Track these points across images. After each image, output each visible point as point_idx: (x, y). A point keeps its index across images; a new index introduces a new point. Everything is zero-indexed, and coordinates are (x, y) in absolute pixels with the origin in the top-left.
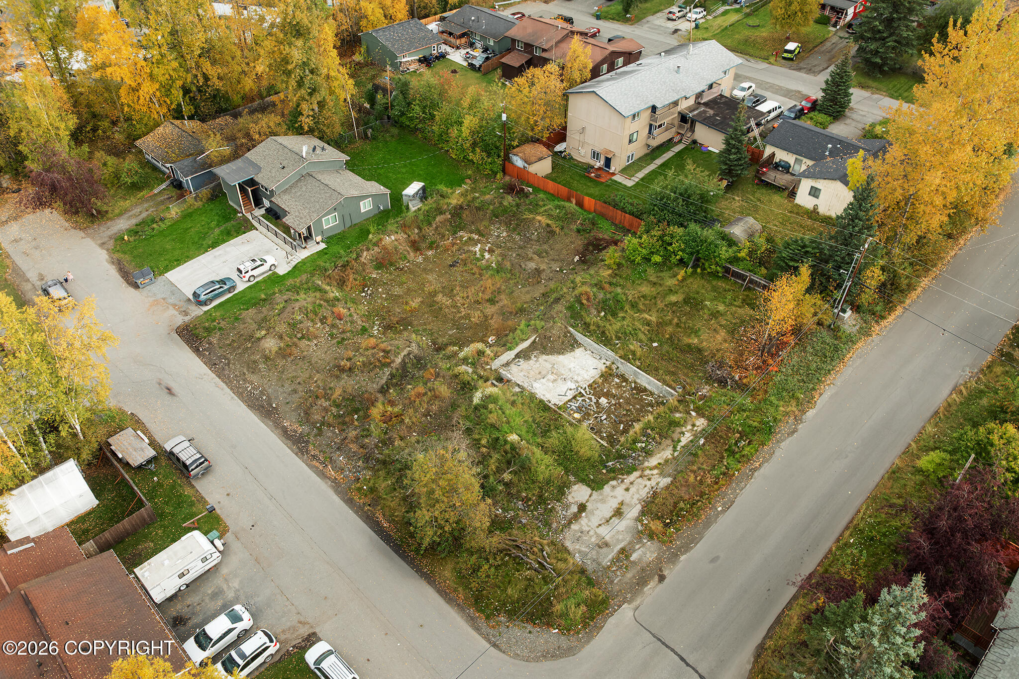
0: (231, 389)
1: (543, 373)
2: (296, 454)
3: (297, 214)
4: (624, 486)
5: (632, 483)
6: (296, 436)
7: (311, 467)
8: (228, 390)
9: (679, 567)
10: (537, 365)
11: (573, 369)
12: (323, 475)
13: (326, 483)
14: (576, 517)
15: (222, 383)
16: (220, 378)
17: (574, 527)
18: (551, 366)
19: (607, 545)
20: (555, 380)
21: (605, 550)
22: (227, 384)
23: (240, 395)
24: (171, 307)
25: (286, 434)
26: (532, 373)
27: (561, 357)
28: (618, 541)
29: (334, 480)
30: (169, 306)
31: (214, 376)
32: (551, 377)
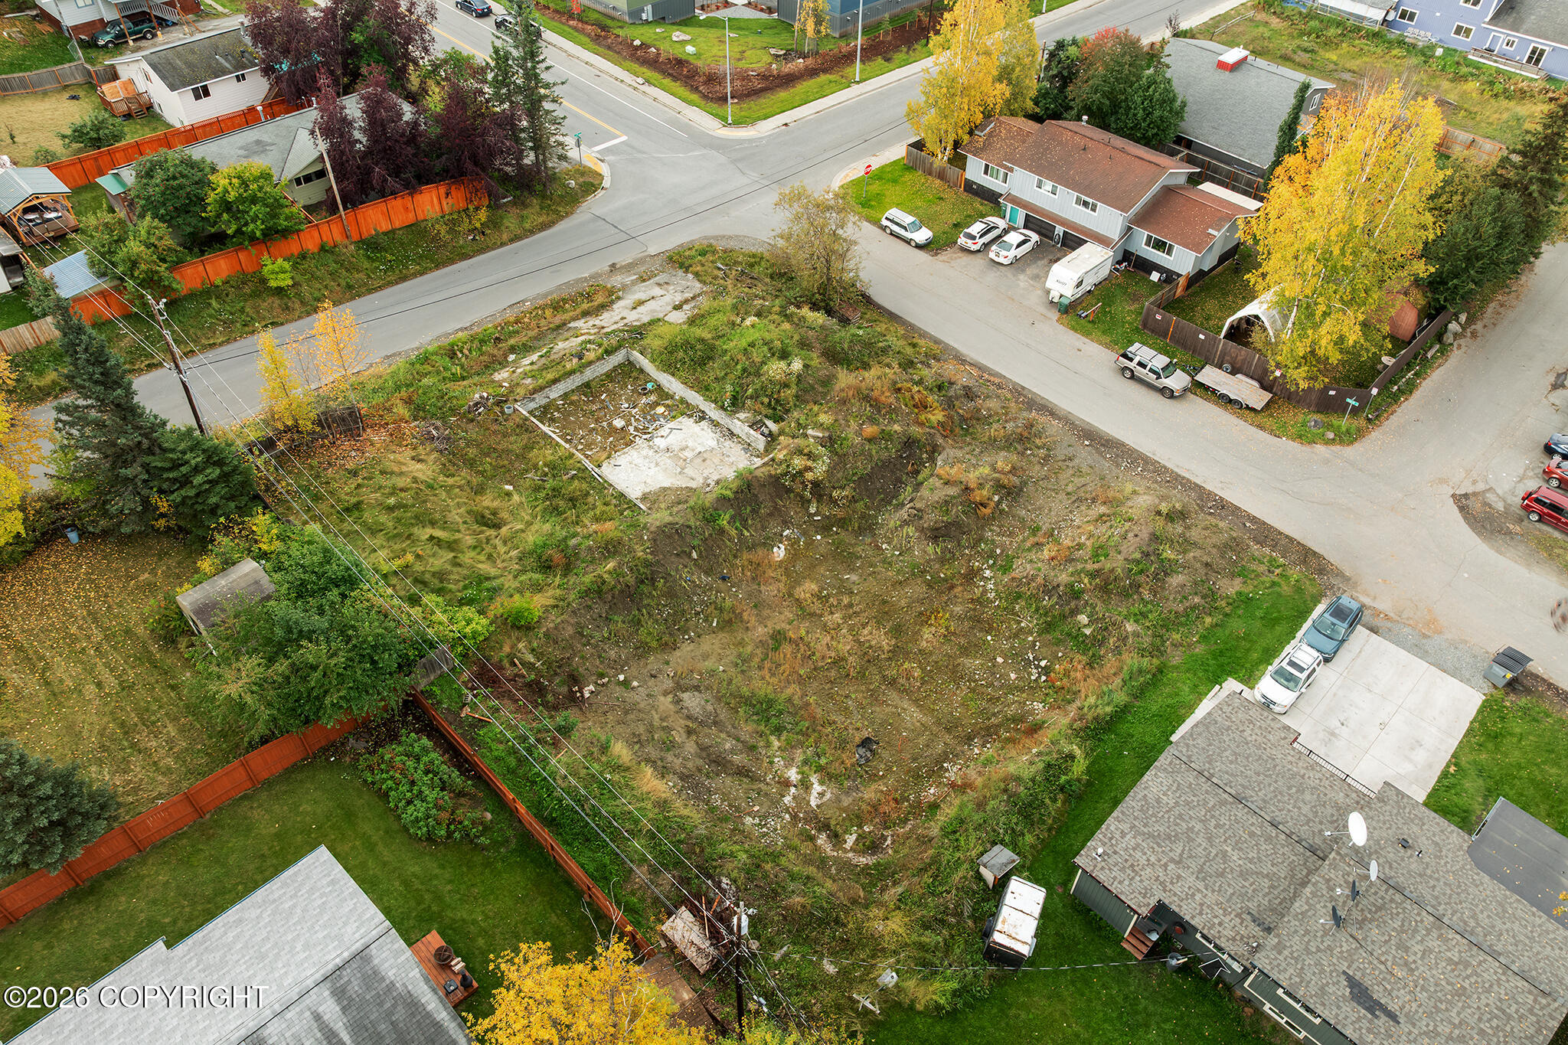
0: (1165, 467)
1: (699, 460)
2: (1023, 388)
4: (625, 321)
5: (616, 323)
6: (1037, 409)
7: (999, 375)
8: (1169, 465)
9: (593, 270)
10: (706, 473)
11: (652, 465)
12: (980, 367)
13: (972, 359)
14: (686, 301)
15: (1186, 475)
16: (1196, 485)
17: (688, 295)
18: (685, 471)
19: (659, 284)
20: (682, 450)
21: (661, 282)
22: (1178, 475)
23: (1146, 460)
24: (1392, 615)
25: (1051, 411)
26: (716, 461)
27: (666, 484)
28: (646, 287)
29: (963, 362)
30: (1396, 618)
31: (1208, 487)
32: (688, 454)
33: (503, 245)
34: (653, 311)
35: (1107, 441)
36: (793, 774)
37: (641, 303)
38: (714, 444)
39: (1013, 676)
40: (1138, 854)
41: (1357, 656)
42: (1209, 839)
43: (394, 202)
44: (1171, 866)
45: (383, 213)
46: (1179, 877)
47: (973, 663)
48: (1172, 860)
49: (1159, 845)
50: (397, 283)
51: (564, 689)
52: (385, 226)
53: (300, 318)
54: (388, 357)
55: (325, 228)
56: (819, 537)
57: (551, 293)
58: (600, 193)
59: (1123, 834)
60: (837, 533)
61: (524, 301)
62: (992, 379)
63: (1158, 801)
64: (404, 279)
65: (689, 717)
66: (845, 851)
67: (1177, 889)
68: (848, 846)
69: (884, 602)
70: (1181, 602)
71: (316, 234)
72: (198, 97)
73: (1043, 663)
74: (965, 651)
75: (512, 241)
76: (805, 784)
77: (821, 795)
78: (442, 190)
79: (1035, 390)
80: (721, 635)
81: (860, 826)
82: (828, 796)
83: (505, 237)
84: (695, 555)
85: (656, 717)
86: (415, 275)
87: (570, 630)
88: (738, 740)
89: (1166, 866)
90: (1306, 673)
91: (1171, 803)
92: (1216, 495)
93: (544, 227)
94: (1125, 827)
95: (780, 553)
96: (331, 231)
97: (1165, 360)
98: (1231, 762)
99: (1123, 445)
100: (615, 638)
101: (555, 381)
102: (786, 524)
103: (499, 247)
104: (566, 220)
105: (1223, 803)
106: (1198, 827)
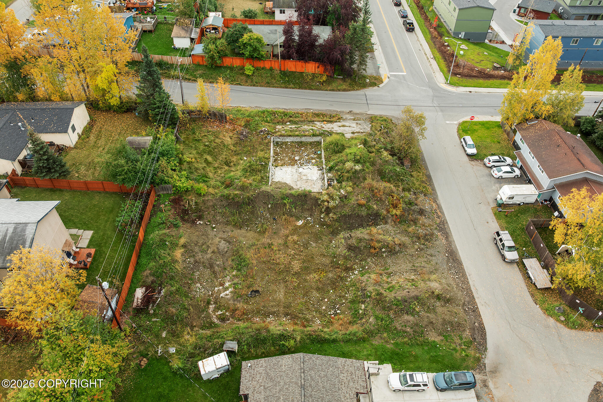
0: (468, 283)
1: (305, 181)
2: (447, 223)
3: (351, 384)
4: (332, 129)
5: (329, 128)
6: (442, 233)
7: (443, 213)
8: (471, 283)
9: (343, 110)
10: (302, 186)
11: (291, 175)
12: (439, 207)
13: (439, 202)
14: (358, 132)
15: (473, 290)
16: (473, 296)
17: (362, 131)
18: (297, 182)
19: (357, 123)
20: (304, 175)
21: (359, 123)
22: (470, 288)
23: (464, 275)
24: (495, 399)
25: (447, 235)
26: (310, 184)
27: (287, 182)
28: (352, 122)
29: (435, 201)
31: (477, 300)
32: (304, 178)
33: (326, 90)
34: (345, 130)
35: (457, 259)
36: (227, 284)
37: (344, 126)
38: (315, 178)
39: (324, 308)
40: (258, 376)
41: (456, 400)
42: (280, 390)
43: (299, 63)
44: (262, 388)
45: (294, 65)
46: (260, 393)
47: (316, 294)
48: (264, 386)
49: (266, 379)
50: (283, 88)
51: (194, 218)
52: (293, 69)
53: (248, 86)
54: (257, 107)
55: (273, 63)
56: (318, 226)
57: (322, 111)
58: (376, 88)
59: (262, 366)
60: (324, 229)
61: (311, 109)
62: (439, 213)
63: (281, 366)
64: (287, 88)
65: (218, 248)
66: (215, 314)
67: (256, 395)
68: (216, 314)
69: (312, 258)
70: (402, 326)
71: (270, 63)
72: (281, 13)
73: (338, 311)
74: (318, 289)
75: (330, 90)
76: (226, 289)
77: (227, 295)
78: (317, 65)
79: (450, 226)
80: (256, 234)
81: (226, 311)
82: (228, 297)
83: (329, 88)
84: (270, 206)
85: (210, 242)
86: (290, 88)
87: (211, 204)
88: (223, 263)
89: (261, 386)
90: (413, 383)
91: (284, 370)
92: (477, 305)
93: (344, 90)
94: (264, 365)
95: (300, 223)
96: (276, 65)
97: (512, 244)
98: (319, 376)
99: (461, 264)
100: (223, 215)
101: (290, 136)
102: (311, 216)
103: (325, 91)
104: (355, 91)
105: (296, 383)
106: (282, 384)
